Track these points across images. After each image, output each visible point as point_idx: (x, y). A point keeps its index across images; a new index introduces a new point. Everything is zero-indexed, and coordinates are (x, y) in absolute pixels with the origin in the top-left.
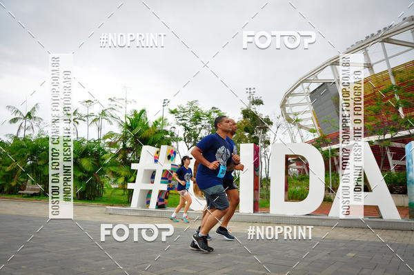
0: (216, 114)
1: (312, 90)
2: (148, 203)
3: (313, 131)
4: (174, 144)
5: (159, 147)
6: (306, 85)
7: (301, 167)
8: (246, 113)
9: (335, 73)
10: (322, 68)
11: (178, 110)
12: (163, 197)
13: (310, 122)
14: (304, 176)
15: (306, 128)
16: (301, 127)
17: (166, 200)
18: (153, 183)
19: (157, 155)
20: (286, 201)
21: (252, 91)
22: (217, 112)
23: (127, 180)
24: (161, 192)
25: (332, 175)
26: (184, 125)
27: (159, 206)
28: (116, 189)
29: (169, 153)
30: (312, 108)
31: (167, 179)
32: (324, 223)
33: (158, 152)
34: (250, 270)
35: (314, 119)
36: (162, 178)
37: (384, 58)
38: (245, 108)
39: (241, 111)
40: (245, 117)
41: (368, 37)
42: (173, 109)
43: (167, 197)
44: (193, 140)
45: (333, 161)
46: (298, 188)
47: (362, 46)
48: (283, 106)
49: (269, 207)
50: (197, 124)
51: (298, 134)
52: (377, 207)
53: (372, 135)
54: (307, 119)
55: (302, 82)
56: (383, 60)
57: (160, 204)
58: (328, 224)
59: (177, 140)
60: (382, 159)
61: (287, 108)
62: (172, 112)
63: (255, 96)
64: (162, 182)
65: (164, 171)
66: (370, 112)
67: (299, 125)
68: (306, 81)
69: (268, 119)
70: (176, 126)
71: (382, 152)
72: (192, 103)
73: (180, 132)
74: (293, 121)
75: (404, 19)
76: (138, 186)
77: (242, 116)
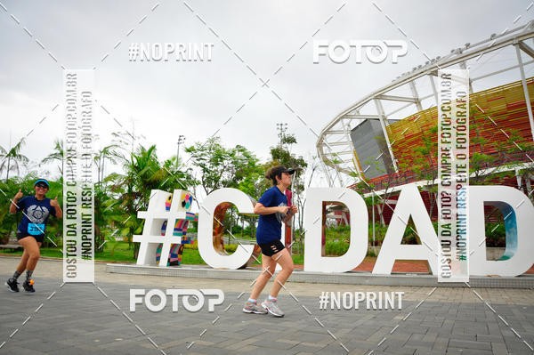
0: (241, 154)
1: (352, 128)
2: (158, 259)
3: (354, 175)
4: (191, 189)
5: (172, 192)
6: (346, 121)
7: (340, 217)
8: (276, 153)
9: (379, 107)
10: (364, 102)
11: (196, 148)
12: (176, 252)
13: (351, 165)
14: (344, 227)
15: (346, 172)
16: (340, 170)
17: (179, 256)
18: (163, 235)
19: (169, 202)
20: (323, 256)
21: (284, 127)
22: (242, 151)
23: (132, 231)
24: (174, 246)
25: (376, 226)
26: (203, 166)
27: (171, 264)
28: (120, 242)
29: (185, 199)
30: (353, 148)
31: (181, 230)
32: (367, 281)
33: (170, 198)
34: (280, 341)
35: (355, 160)
36: (175, 229)
37: (432, 93)
38: (275, 147)
39: (270, 151)
40: (274, 158)
41: (415, 69)
42: (188, 147)
43: (180, 252)
44: (213, 184)
45: (376, 209)
46: (337, 242)
47: (409, 79)
48: (320, 145)
49: (303, 264)
50: (218, 164)
51: (337, 178)
52: (426, 262)
53: (420, 179)
54: (348, 161)
55: (342, 118)
56: (432, 96)
57: (172, 260)
58: (372, 283)
59: (194, 183)
60: (432, 207)
61: (325, 148)
62: (188, 151)
63: (286, 133)
64: (174, 234)
65: (177, 220)
66: (418, 153)
67: (338, 168)
68: (346, 116)
69: (302, 160)
70: (193, 167)
71: (431, 199)
72: (212, 141)
73: (198, 174)
74: (332, 163)
75: (452, 51)
76: (145, 239)
77: (271, 156)
